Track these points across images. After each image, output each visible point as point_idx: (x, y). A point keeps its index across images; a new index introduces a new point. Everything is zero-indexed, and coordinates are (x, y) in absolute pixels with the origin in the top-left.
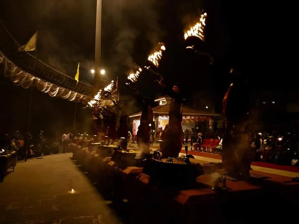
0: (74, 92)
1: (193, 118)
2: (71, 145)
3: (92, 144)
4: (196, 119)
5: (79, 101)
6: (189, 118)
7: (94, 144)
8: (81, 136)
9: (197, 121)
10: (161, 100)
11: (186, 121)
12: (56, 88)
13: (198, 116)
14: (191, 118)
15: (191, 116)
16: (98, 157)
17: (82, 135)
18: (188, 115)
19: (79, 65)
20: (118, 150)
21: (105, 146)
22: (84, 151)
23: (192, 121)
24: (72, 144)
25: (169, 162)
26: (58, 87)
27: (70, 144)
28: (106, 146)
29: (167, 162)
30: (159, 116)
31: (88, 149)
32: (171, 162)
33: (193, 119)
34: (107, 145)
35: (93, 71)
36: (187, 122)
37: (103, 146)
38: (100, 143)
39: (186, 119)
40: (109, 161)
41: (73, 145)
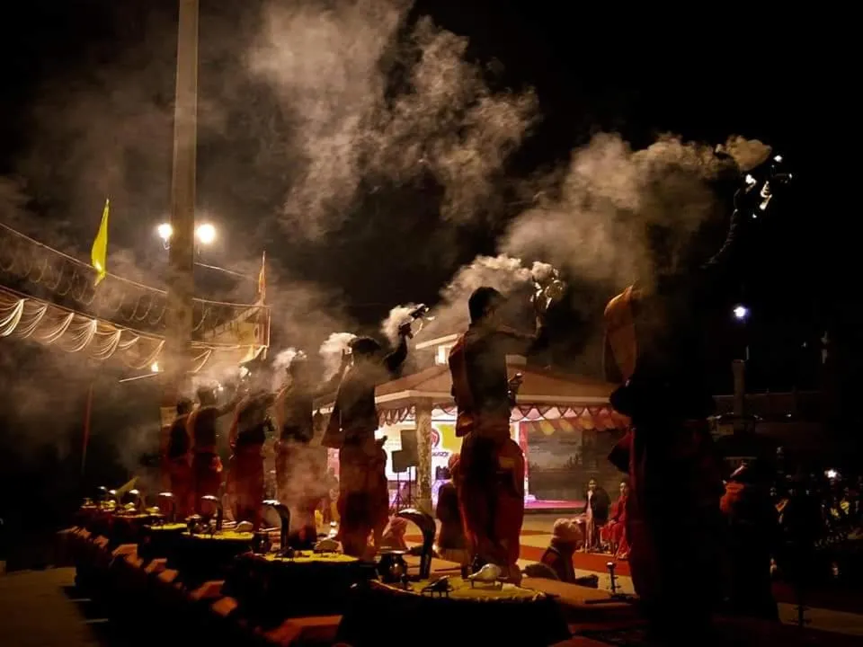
0: (84, 318)
1: (570, 414)
2: (71, 535)
3: (154, 528)
4: (584, 419)
5: (105, 355)
6: (553, 413)
7: (159, 528)
8: (112, 497)
9: (588, 426)
10: (442, 344)
11: (542, 425)
12: (15, 301)
13: (589, 406)
14: (562, 415)
15: (562, 406)
16: (176, 580)
17: (113, 492)
18: (551, 405)
19: (107, 210)
20: (252, 552)
21: (202, 536)
22: (121, 558)
23: (568, 428)
24: (74, 529)
25: (436, 594)
26: (22, 297)
27: (67, 531)
28: (208, 536)
29: (426, 594)
30: (435, 407)
31: (136, 551)
32: (444, 595)
33: (570, 420)
34: (211, 532)
35: (165, 231)
36: (549, 430)
37: (195, 535)
38: (184, 525)
39: (541, 418)
40: (216, 599)
41: (76, 535)
